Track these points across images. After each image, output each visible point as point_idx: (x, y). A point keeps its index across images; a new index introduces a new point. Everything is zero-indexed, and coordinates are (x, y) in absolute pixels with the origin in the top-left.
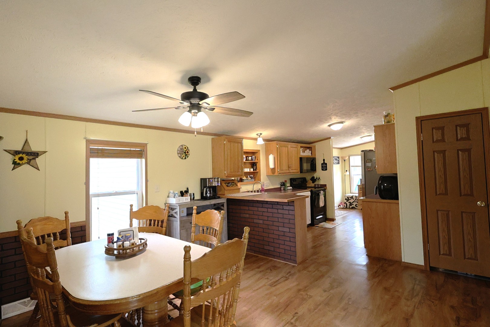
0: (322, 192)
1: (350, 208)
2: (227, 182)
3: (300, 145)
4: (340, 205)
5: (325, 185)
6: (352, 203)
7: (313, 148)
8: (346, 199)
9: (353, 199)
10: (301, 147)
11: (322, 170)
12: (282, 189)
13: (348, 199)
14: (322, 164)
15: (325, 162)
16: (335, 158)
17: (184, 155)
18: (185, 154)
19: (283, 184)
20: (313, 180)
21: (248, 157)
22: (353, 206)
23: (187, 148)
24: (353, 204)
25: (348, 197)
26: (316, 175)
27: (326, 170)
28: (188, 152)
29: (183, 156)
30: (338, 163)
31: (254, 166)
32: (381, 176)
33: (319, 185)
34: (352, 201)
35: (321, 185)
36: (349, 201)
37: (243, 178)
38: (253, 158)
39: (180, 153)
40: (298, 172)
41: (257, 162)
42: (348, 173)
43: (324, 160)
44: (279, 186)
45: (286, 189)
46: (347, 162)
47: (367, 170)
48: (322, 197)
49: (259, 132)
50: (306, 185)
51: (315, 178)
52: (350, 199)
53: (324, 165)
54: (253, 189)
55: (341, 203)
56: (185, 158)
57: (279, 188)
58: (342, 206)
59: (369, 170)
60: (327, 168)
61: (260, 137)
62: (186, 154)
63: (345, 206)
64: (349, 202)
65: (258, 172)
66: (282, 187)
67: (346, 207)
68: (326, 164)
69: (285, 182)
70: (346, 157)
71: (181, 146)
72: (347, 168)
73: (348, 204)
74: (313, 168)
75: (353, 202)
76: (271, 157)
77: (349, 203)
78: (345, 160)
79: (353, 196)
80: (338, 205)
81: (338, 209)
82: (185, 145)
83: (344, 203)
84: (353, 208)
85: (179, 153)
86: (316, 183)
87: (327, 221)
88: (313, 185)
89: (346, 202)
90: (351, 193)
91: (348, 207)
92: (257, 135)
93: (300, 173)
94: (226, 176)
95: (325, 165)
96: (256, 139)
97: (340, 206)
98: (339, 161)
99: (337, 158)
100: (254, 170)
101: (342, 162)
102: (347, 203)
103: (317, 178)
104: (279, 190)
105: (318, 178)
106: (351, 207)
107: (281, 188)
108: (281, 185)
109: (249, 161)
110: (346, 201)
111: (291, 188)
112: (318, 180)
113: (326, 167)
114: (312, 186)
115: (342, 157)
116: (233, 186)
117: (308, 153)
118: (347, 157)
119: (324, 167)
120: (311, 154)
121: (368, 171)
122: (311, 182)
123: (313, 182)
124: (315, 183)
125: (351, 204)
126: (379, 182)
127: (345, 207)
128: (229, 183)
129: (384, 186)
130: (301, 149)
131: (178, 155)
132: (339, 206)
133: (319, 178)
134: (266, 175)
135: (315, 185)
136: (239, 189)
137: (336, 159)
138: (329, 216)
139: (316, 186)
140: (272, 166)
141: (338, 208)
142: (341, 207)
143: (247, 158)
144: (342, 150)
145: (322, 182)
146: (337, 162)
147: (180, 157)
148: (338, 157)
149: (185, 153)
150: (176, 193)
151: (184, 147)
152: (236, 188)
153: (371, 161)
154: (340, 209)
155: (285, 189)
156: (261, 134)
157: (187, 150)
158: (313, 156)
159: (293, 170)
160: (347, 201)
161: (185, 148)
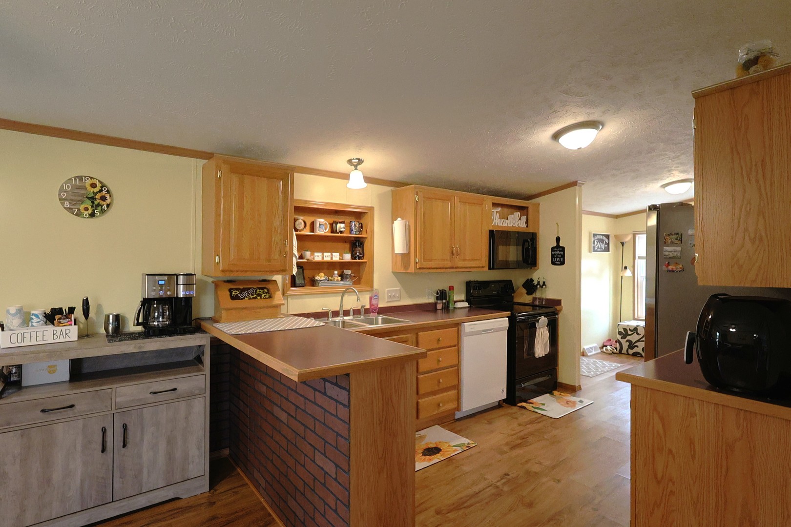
0: (543, 320)
1: (628, 354)
2: (241, 287)
3: (490, 200)
4: (606, 346)
5: (558, 302)
6: (636, 342)
7: (530, 210)
8: (620, 333)
9: (638, 334)
10: (495, 205)
11: (553, 263)
12: (439, 306)
13: (625, 333)
14: (553, 248)
15: (561, 245)
16: (599, 237)
17: (88, 204)
18: (93, 202)
19: (442, 295)
20: (530, 287)
21: (336, 223)
22: (635, 350)
23: (99, 185)
24: (637, 346)
25: (625, 330)
26: (537, 276)
27: (563, 263)
28: (103, 198)
29: (82, 207)
30: (607, 249)
31: (357, 247)
32: (715, 296)
33: (542, 299)
34: (634, 338)
35: (548, 300)
36: (628, 338)
37: (317, 278)
38: (353, 226)
39: (72, 200)
40: (483, 267)
41: (365, 238)
42: (628, 273)
43: (558, 239)
44: (432, 300)
45: (451, 307)
46: (628, 248)
47: (664, 268)
48: (542, 334)
49: (353, 155)
50: (513, 298)
51: (535, 283)
52: (629, 333)
53: (558, 252)
54: (341, 305)
55: (610, 340)
56: (92, 215)
57: (430, 304)
58: (609, 348)
59: (670, 268)
60: (564, 259)
61: (356, 169)
62: (96, 203)
63: (616, 349)
64: (627, 341)
65: (366, 262)
66: (439, 301)
67: (620, 352)
68: (563, 249)
69: (450, 290)
70: (626, 235)
71: (75, 178)
72: (628, 262)
73: (625, 345)
74: (529, 259)
75: (639, 341)
76: (398, 225)
77: (628, 343)
78: (623, 244)
79: (638, 326)
80: (601, 345)
81: (600, 355)
82: (91, 178)
83: (616, 342)
84: (635, 355)
85: (65, 199)
86: (538, 294)
87: (555, 393)
88: (528, 299)
89: (620, 339)
90: (634, 319)
91: (624, 351)
92: (350, 162)
93: (490, 269)
94: (223, 271)
95: (560, 251)
96: (346, 177)
97: (604, 348)
98: (608, 244)
99: (604, 238)
100: (353, 257)
101: (616, 246)
102: (623, 341)
103: (539, 282)
104: (429, 309)
105: (541, 283)
106: (631, 352)
107: (436, 304)
108: (437, 298)
109: (337, 233)
110: (619, 337)
111: (466, 304)
112: (542, 287)
113: (563, 256)
114: (527, 302)
115: (616, 237)
116: (254, 298)
117: (515, 222)
118: (629, 238)
119: (559, 256)
120: (527, 222)
121: (669, 271)
122: (525, 291)
123: (529, 293)
124: (534, 295)
125: (631, 345)
126: (703, 316)
127: (618, 352)
128: (247, 289)
129: (725, 335)
130: (495, 211)
131: (63, 204)
132: (602, 348)
133: (544, 282)
134: (391, 271)
135: (534, 299)
136: (277, 307)
137: (601, 241)
138: (563, 377)
139: (537, 303)
140: (399, 248)
141: (600, 351)
142: (607, 350)
143: (334, 225)
144: (618, 219)
145: (550, 294)
146: (603, 246)
147: (70, 210)
148: (608, 237)
149: (92, 199)
150: (33, 314)
151: (89, 182)
152: (267, 302)
153: (681, 240)
154: (605, 356)
155: (448, 307)
156: (360, 161)
157: (101, 191)
158: (531, 230)
159: (464, 260)
160: (622, 338)
161: (93, 186)
